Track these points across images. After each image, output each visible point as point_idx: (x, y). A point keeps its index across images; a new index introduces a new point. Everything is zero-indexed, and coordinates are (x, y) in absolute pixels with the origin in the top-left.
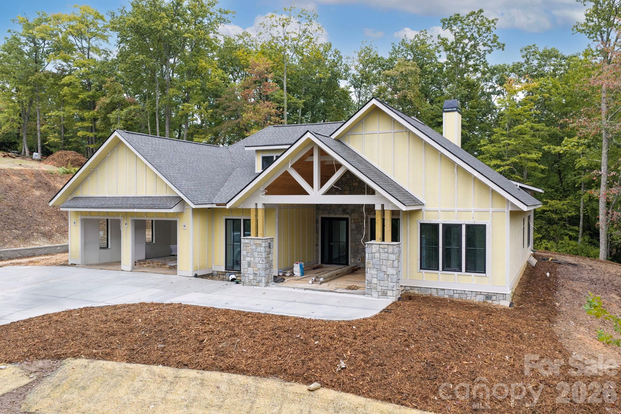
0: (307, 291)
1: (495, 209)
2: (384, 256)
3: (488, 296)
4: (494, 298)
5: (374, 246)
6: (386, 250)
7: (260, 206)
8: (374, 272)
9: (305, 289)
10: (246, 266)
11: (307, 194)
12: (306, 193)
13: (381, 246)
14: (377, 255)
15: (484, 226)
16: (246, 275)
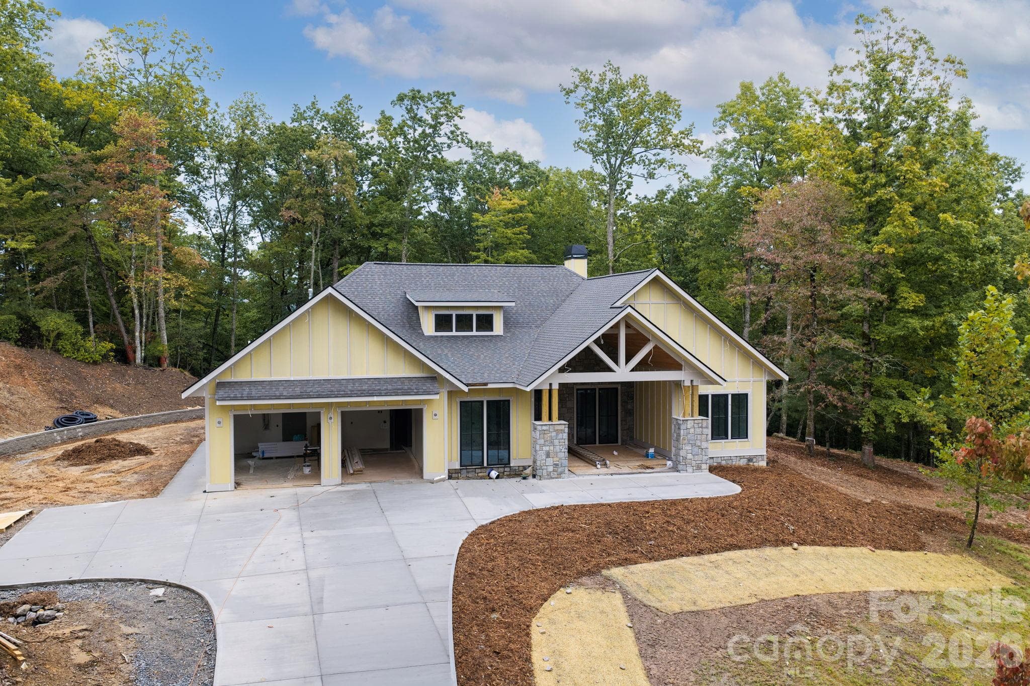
0: (614, 476)
1: (755, 379)
2: (699, 431)
3: (750, 459)
4: (754, 460)
5: (689, 422)
6: (700, 425)
7: (556, 387)
8: (689, 447)
9: (612, 474)
10: (544, 457)
11: (613, 371)
12: (610, 370)
13: (696, 422)
14: (692, 431)
15: (746, 395)
16: (543, 467)
